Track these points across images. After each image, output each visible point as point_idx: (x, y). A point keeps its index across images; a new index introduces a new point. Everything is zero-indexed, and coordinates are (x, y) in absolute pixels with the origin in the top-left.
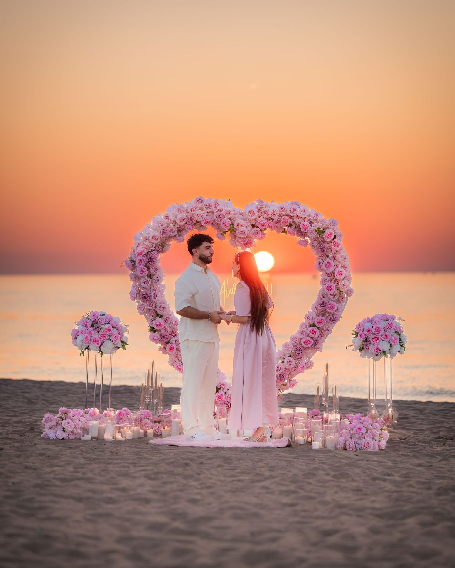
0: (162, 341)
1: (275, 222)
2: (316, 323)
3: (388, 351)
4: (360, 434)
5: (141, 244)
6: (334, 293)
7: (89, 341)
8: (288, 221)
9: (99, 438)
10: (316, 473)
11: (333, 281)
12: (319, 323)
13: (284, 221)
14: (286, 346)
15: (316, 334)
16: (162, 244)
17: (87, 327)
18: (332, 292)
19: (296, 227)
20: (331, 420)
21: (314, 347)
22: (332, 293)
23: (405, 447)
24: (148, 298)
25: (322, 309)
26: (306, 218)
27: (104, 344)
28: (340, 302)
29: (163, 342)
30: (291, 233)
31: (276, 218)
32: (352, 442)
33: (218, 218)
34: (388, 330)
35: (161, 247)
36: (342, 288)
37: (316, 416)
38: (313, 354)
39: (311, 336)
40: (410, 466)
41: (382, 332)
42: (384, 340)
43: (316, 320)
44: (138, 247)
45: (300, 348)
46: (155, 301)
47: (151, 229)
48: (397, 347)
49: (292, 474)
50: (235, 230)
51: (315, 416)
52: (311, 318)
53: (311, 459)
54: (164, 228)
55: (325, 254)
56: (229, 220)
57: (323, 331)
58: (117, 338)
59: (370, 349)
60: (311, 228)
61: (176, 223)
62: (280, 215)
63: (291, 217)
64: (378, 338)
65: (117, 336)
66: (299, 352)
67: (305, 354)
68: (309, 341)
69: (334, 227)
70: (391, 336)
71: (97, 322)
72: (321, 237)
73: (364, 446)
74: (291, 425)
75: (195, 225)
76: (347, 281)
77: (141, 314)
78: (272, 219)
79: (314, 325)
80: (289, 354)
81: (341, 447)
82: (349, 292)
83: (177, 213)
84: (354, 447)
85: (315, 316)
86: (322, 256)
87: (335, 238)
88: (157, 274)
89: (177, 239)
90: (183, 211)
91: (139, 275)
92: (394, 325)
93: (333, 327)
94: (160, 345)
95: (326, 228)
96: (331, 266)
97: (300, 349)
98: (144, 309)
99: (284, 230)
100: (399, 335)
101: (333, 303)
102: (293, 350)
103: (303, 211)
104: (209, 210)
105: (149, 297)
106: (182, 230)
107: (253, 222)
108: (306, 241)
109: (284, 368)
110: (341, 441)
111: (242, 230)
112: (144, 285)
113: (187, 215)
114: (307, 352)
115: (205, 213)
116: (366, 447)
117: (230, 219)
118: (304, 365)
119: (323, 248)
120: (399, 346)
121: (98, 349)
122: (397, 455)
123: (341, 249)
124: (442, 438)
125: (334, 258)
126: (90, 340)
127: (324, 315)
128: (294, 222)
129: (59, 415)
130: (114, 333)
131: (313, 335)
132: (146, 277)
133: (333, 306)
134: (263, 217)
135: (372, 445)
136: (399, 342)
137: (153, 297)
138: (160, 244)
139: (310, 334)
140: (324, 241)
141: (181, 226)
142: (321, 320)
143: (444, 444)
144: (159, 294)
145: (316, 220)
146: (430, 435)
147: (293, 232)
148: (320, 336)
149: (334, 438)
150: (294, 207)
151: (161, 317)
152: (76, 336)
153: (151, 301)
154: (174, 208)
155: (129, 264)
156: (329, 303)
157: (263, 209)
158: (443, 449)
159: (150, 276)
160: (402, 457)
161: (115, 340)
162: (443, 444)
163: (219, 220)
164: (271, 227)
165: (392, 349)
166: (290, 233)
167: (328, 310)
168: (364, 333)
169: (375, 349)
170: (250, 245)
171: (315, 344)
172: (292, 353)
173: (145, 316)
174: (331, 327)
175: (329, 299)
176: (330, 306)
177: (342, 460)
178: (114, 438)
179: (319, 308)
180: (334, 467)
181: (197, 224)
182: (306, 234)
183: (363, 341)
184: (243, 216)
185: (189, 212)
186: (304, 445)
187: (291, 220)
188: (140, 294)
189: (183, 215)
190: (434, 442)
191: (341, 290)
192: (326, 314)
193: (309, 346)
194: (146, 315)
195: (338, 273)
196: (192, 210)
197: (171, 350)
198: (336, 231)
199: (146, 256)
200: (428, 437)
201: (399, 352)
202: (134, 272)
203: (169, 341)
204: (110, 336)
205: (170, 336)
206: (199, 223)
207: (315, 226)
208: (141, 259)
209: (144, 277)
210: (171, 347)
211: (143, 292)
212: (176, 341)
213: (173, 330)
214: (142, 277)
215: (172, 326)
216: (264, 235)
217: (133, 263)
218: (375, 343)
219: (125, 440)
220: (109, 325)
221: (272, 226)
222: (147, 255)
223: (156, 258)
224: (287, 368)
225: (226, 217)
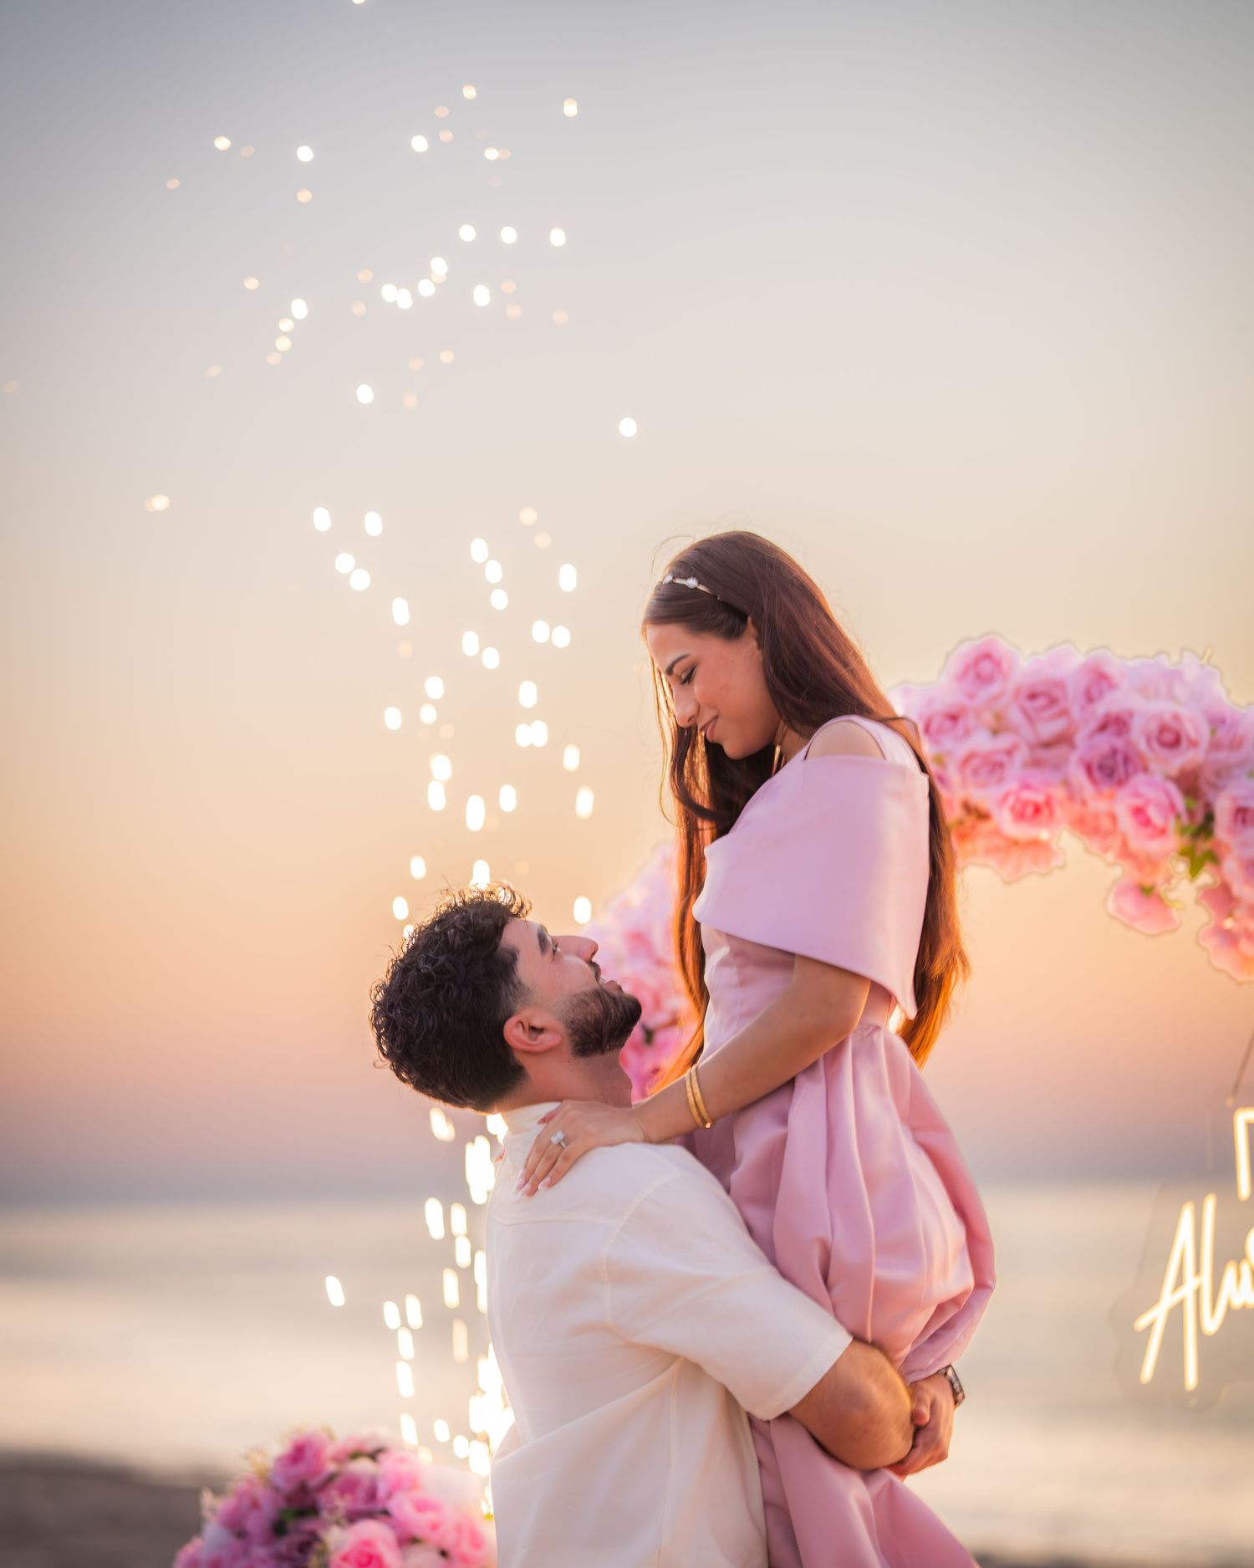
17: (248, 1540)
33: (1097, 775)
71: (314, 1500)
115: (1018, 748)
117: (1185, 779)
163: (1107, 790)
225: (1154, 766)
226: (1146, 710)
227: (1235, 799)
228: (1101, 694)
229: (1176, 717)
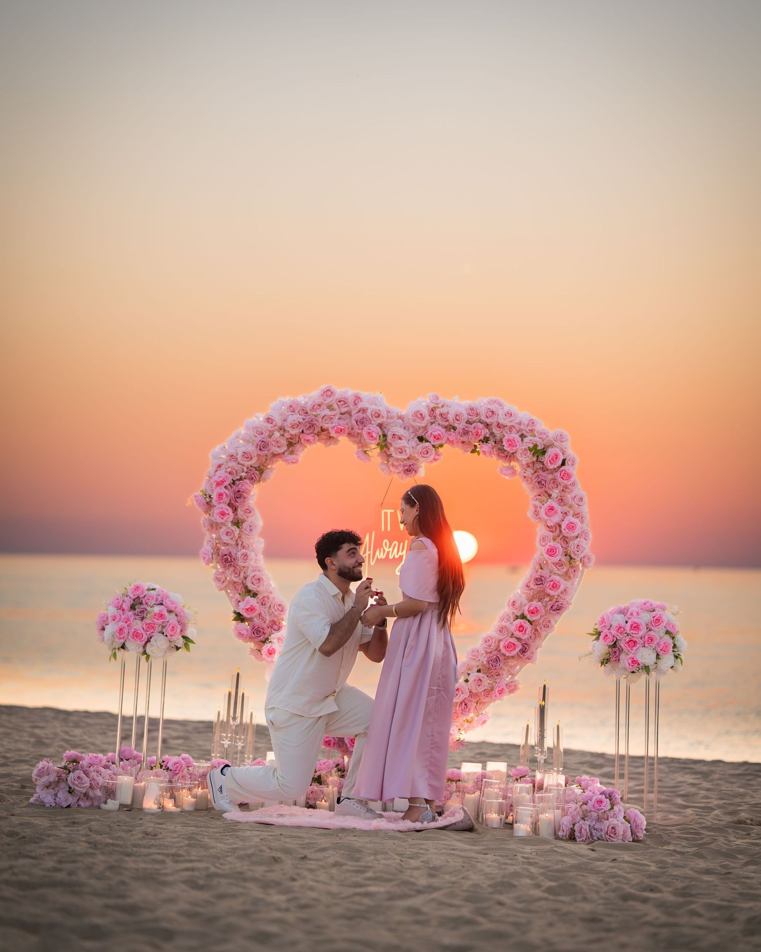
0: (254, 638)
1: (460, 432)
2: (526, 613)
3: (652, 666)
4: (600, 812)
5: (223, 466)
6: (560, 560)
7: (125, 635)
8: (481, 432)
9: (133, 807)
10: (516, 883)
11: (558, 539)
12: (533, 613)
13: (474, 431)
14: (473, 652)
15: (527, 632)
16: (261, 467)
17: (123, 610)
18: (556, 559)
19: (495, 442)
20: (548, 785)
21: (521, 656)
22: (557, 561)
23: (679, 837)
24: (231, 561)
25: (539, 589)
26: (514, 427)
27: (151, 640)
28: (570, 577)
29: (256, 640)
30: (487, 454)
31: (460, 426)
32: (586, 825)
33: (359, 423)
34: (653, 628)
35: (258, 472)
36: (574, 553)
37: (522, 777)
38: (521, 668)
39: (517, 636)
40: (690, 872)
41: (643, 631)
42: (646, 645)
43: (526, 608)
44: (218, 472)
45: (498, 657)
46: (244, 567)
47: (241, 441)
48: (668, 660)
49: (469, 883)
50: (389, 445)
51: (520, 778)
52: (517, 604)
53: (508, 854)
54: (263, 438)
55: (546, 492)
56: (379, 429)
57: (538, 628)
58: (175, 631)
59: (621, 661)
60: (522, 446)
61: (285, 430)
62: (468, 420)
63: (487, 425)
64: (635, 642)
65: (175, 627)
66: (495, 664)
67: (506, 669)
68: (514, 644)
69: (563, 443)
70: (658, 640)
71: (142, 601)
72: (540, 461)
73: (607, 833)
74: (478, 793)
75: (318, 435)
76: (582, 539)
77: (221, 590)
78: (455, 429)
79: (523, 617)
80: (478, 666)
81: (564, 834)
82: (586, 560)
83: (287, 413)
84: (589, 834)
85: (525, 601)
86: (540, 495)
87: (563, 463)
88: (250, 519)
89: (287, 458)
90: (298, 410)
91: (217, 521)
92: (665, 619)
93: (556, 622)
94: (252, 645)
95: (548, 447)
96: (556, 512)
97: (498, 659)
98: (224, 582)
99: (474, 448)
100: (673, 638)
101: (557, 578)
102: (484, 660)
103: (509, 414)
104: (344, 410)
105: (234, 559)
106: (295, 444)
107: (420, 433)
108: (512, 468)
109: (468, 691)
110: (565, 823)
111: (401, 445)
112: (226, 539)
113: (305, 417)
114: (510, 664)
115: (336, 414)
116: (610, 836)
117: (380, 426)
118: (504, 686)
119: (542, 481)
120: (673, 657)
121: (141, 650)
122: (667, 852)
123: (573, 484)
124: (745, 823)
125: (562, 499)
126: (127, 632)
127: (541, 599)
128: (492, 434)
129: (63, 764)
130: (170, 622)
131: (521, 635)
132: (230, 525)
133: (557, 583)
134: (439, 424)
135: (621, 833)
136: (673, 651)
137: (241, 560)
138: (256, 466)
139: (515, 631)
140: (544, 469)
141: (295, 436)
142: (536, 607)
143: (749, 834)
144: (252, 555)
145: (532, 431)
146: (723, 816)
147: (490, 451)
148: (533, 636)
149: (553, 817)
150: (493, 407)
151: (255, 595)
152: (104, 625)
153: (238, 567)
154: (283, 405)
155: (200, 501)
156: (550, 579)
157: (439, 409)
158: (747, 843)
159: (237, 523)
160: (674, 856)
161: (172, 633)
162: (747, 834)
163: (361, 427)
164: (453, 443)
165: (659, 662)
166: (484, 453)
167: (548, 591)
168: (611, 633)
169: (630, 661)
170: (414, 472)
171: (523, 651)
172: (483, 665)
173: (227, 594)
174: (553, 622)
175: (551, 572)
176: (552, 583)
177: (565, 859)
178: (160, 808)
179: (532, 586)
180: (549, 871)
181: (323, 433)
182: (512, 457)
183: (609, 646)
184: (403, 421)
185: (308, 411)
186: (499, 828)
187: (487, 430)
188: (219, 555)
189: (297, 417)
190: (730, 830)
191: (573, 556)
192: (544, 598)
193: (514, 653)
194: (229, 591)
195: (567, 525)
196: (313, 408)
197: (270, 654)
198: (565, 452)
199: (231, 487)
200: (719, 820)
201: (672, 667)
202: (210, 515)
203: (267, 639)
204: (162, 626)
205: (270, 630)
206: (327, 432)
207: (529, 441)
208: (222, 491)
209: (227, 524)
210: (271, 649)
211: (223, 550)
212: (279, 639)
213: (275, 619)
214: (223, 524)
215: (273, 612)
216: (439, 455)
217: (208, 500)
218: (630, 650)
219: (182, 812)
220: (162, 606)
221: (453, 441)
222: (233, 486)
223: (248, 492)
224: (474, 691)
225: (373, 422)
226: (371, 408)
227: (393, 432)
228: (358, 402)
229: (379, 410)
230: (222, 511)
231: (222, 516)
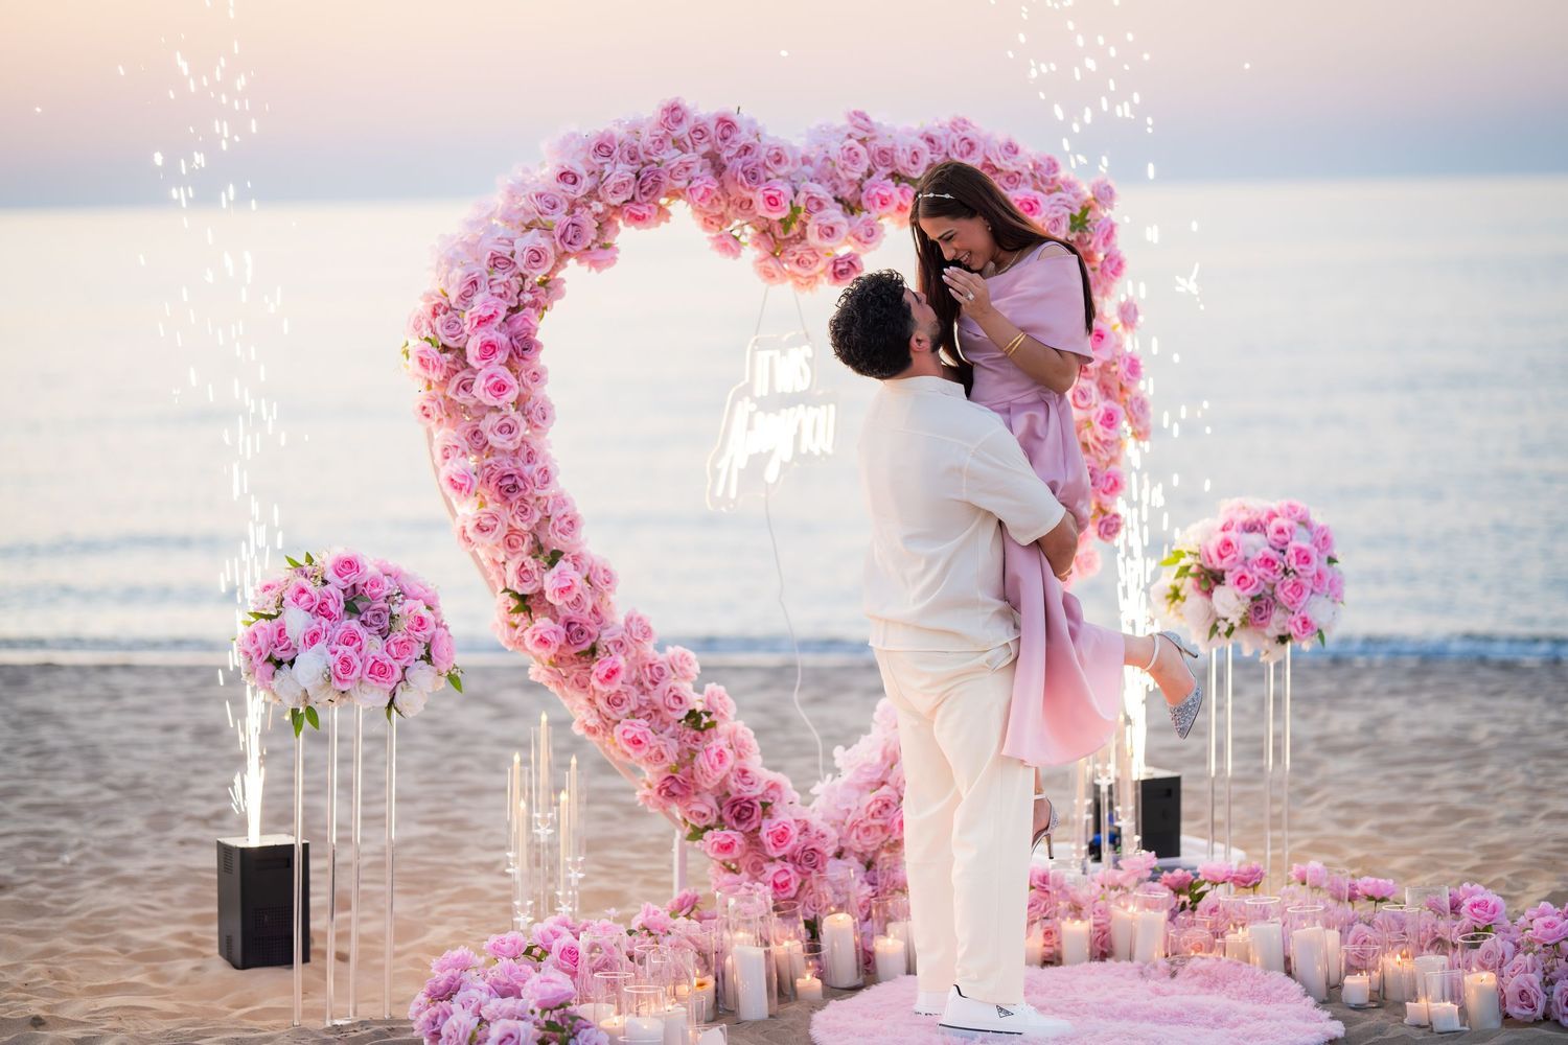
0: (568, 646)
5: (482, 283)
24: (522, 488)
27: (409, 676)
33: (748, 177)
46: (541, 499)
50: (804, 222)
56: (789, 187)
64: (1302, 587)
78: (910, 181)
83: (598, 162)
88: (540, 393)
90: (617, 152)
91: (482, 402)
95: (1087, 210)
98: (493, 531)
104: (703, 149)
105: (524, 483)
111: (827, 220)
112: (498, 440)
115: (695, 160)
121: (387, 698)
126: (358, 667)
130: (440, 633)
132: (508, 409)
137: (537, 484)
150: (969, 135)
153: (529, 500)
157: (876, 141)
159: (518, 404)
163: (752, 186)
167: (1102, 497)
168: (1252, 572)
176: (1110, 479)
184: (812, 167)
188: (490, 477)
197: (606, 677)
199: (507, 326)
203: (597, 646)
204: (426, 644)
208: (492, 337)
209: (504, 408)
210: (608, 667)
211: (499, 465)
214: (497, 409)
215: (597, 588)
227: (809, 193)
228: (732, 133)
230: (497, 383)
231: (497, 393)
